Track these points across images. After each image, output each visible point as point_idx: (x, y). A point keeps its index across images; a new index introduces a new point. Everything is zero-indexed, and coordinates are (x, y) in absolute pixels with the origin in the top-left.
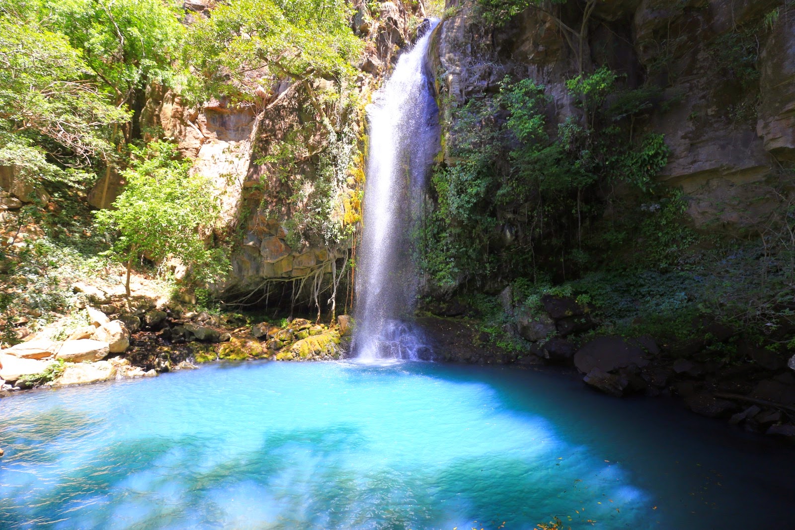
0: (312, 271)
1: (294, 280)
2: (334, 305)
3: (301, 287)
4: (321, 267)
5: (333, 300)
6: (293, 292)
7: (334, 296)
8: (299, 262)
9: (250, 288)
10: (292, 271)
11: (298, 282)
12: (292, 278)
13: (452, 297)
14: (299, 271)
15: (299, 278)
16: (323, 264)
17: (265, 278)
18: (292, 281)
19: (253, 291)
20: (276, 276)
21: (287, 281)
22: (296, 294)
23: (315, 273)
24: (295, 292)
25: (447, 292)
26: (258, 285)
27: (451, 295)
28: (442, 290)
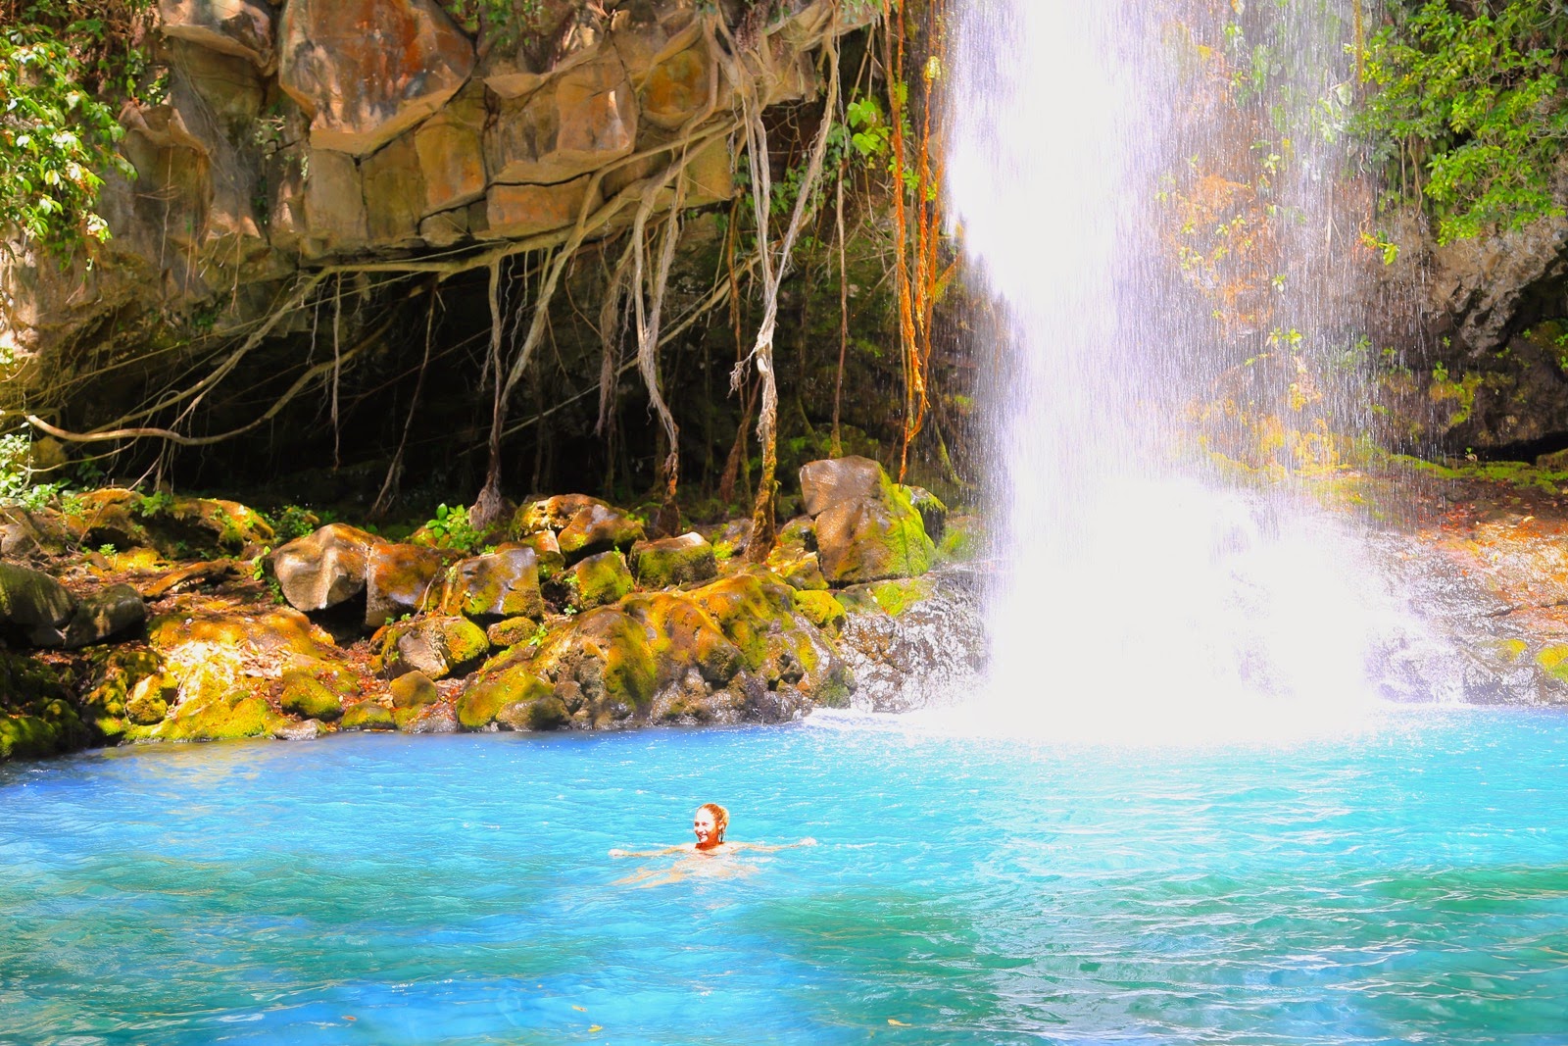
0: (607, 197)
1: (493, 261)
2: (770, 396)
3: (542, 306)
4: (666, 161)
5: (764, 366)
6: (496, 337)
7: (765, 338)
8: (530, 136)
9: (219, 329)
10: (482, 199)
11: (521, 270)
12: (480, 251)
13: (1512, 328)
14: (527, 195)
15: (527, 247)
16: (684, 140)
17: (310, 251)
18: (484, 273)
19: (229, 345)
20: (383, 240)
21: (446, 270)
22: (509, 352)
23: (633, 207)
24: (505, 340)
25: (1476, 297)
26: (262, 307)
27: (1499, 320)
28: (1444, 291)
